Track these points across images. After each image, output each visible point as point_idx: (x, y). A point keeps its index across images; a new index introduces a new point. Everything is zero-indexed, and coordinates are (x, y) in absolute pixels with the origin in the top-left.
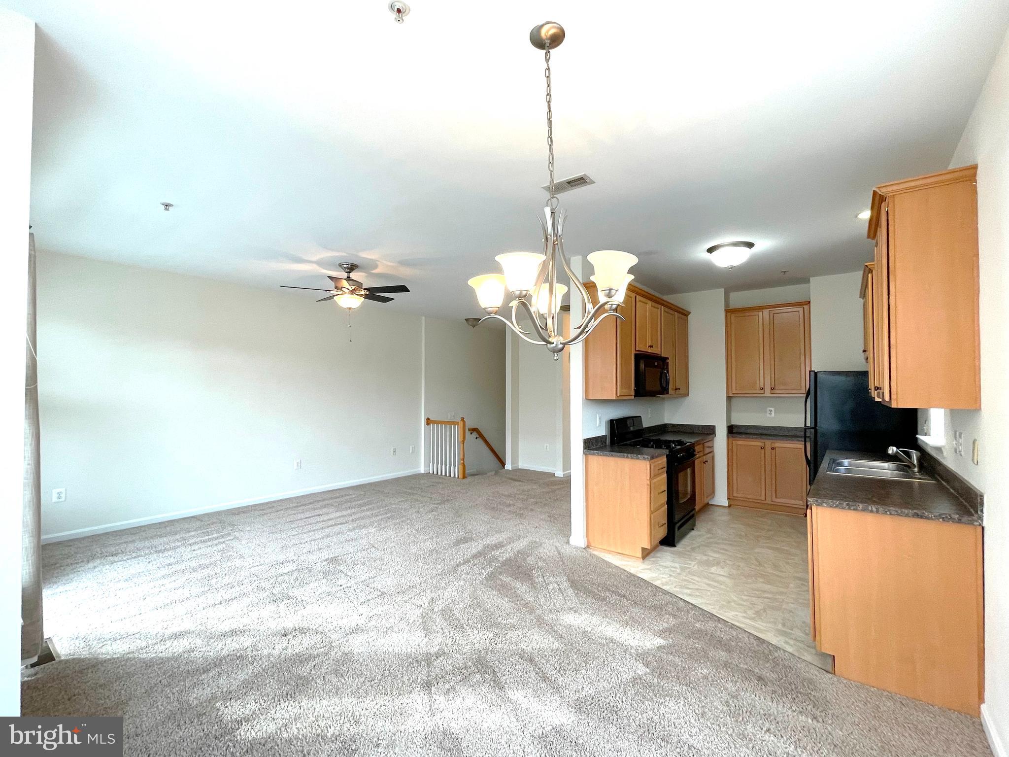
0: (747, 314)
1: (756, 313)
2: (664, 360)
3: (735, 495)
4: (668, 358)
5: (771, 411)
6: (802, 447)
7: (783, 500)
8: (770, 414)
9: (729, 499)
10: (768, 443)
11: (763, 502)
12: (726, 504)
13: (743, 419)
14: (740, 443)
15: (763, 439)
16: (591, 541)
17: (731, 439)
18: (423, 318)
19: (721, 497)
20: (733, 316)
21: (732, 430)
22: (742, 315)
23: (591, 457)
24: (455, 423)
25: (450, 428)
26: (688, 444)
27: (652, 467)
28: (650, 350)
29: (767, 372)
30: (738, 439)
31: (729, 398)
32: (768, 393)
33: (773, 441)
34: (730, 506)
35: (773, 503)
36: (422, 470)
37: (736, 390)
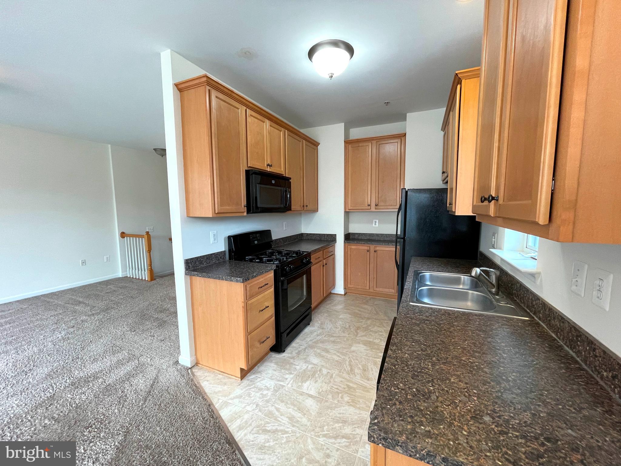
0: (360, 145)
1: (367, 144)
2: (287, 179)
3: (349, 286)
4: (290, 178)
5: (376, 222)
6: (394, 249)
7: (381, 289)
8: (375, 224)
9: (345, 288)
10: (372, 247)
11: (368, 291)
12: (343, 293)
13: (356, 228)
14: (353, 247)
15: (369, 244)
16: (200, 359)
17: (347, 244)
18: (109, 146)
19: (339, 288)
20: (350, 146)
21: (348, 237)
22: (357, 145)
23: (194, 277)
24: (141, 236)
25: (139, 240)
26: (305, 253)
27: (248, 289)
28: (269, 169)
29: (373, 192)
30: (352, 244)
31: (347, 213)
32: (373, 209)
33: (376, 246)
34: (345, 294)
35: (375, 292)
36: (120, 275)
37: (351, 206)
